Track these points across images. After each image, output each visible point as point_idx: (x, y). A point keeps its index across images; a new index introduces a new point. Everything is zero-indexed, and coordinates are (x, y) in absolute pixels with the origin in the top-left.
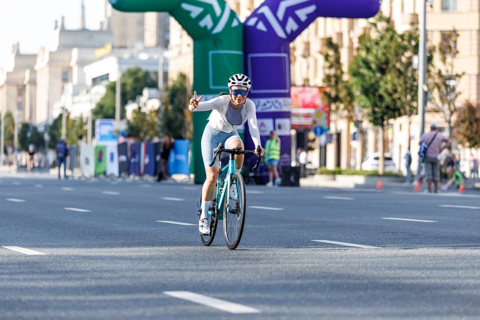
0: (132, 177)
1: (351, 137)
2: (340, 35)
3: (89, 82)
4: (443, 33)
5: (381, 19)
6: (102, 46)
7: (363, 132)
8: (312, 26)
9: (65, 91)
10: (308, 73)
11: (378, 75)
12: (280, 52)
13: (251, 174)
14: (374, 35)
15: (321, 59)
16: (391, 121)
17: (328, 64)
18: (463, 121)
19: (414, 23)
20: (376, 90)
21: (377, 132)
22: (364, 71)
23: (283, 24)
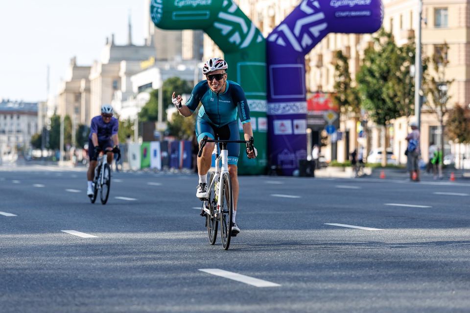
0: (172, 170)
1: (358, 135)
2: (348, 48)
3: (135, 90)
4: (436, 46)
5: (383, 34)
6: (146, 59)
7: (368, 131)
8: (324, 41)
9: (115, 97)
10: (321, 80)
11: (381, 82)
12: (296, 63)
13: (273, 167)
14: (377, 48)
15: (332, 69)
16: (392, 121)
17: (338, 73)
18: (454, 121)
19: (411, 37)
20: (379, 95)
21: (380, 130)
22: (369, 79)
23: (299, 39)
